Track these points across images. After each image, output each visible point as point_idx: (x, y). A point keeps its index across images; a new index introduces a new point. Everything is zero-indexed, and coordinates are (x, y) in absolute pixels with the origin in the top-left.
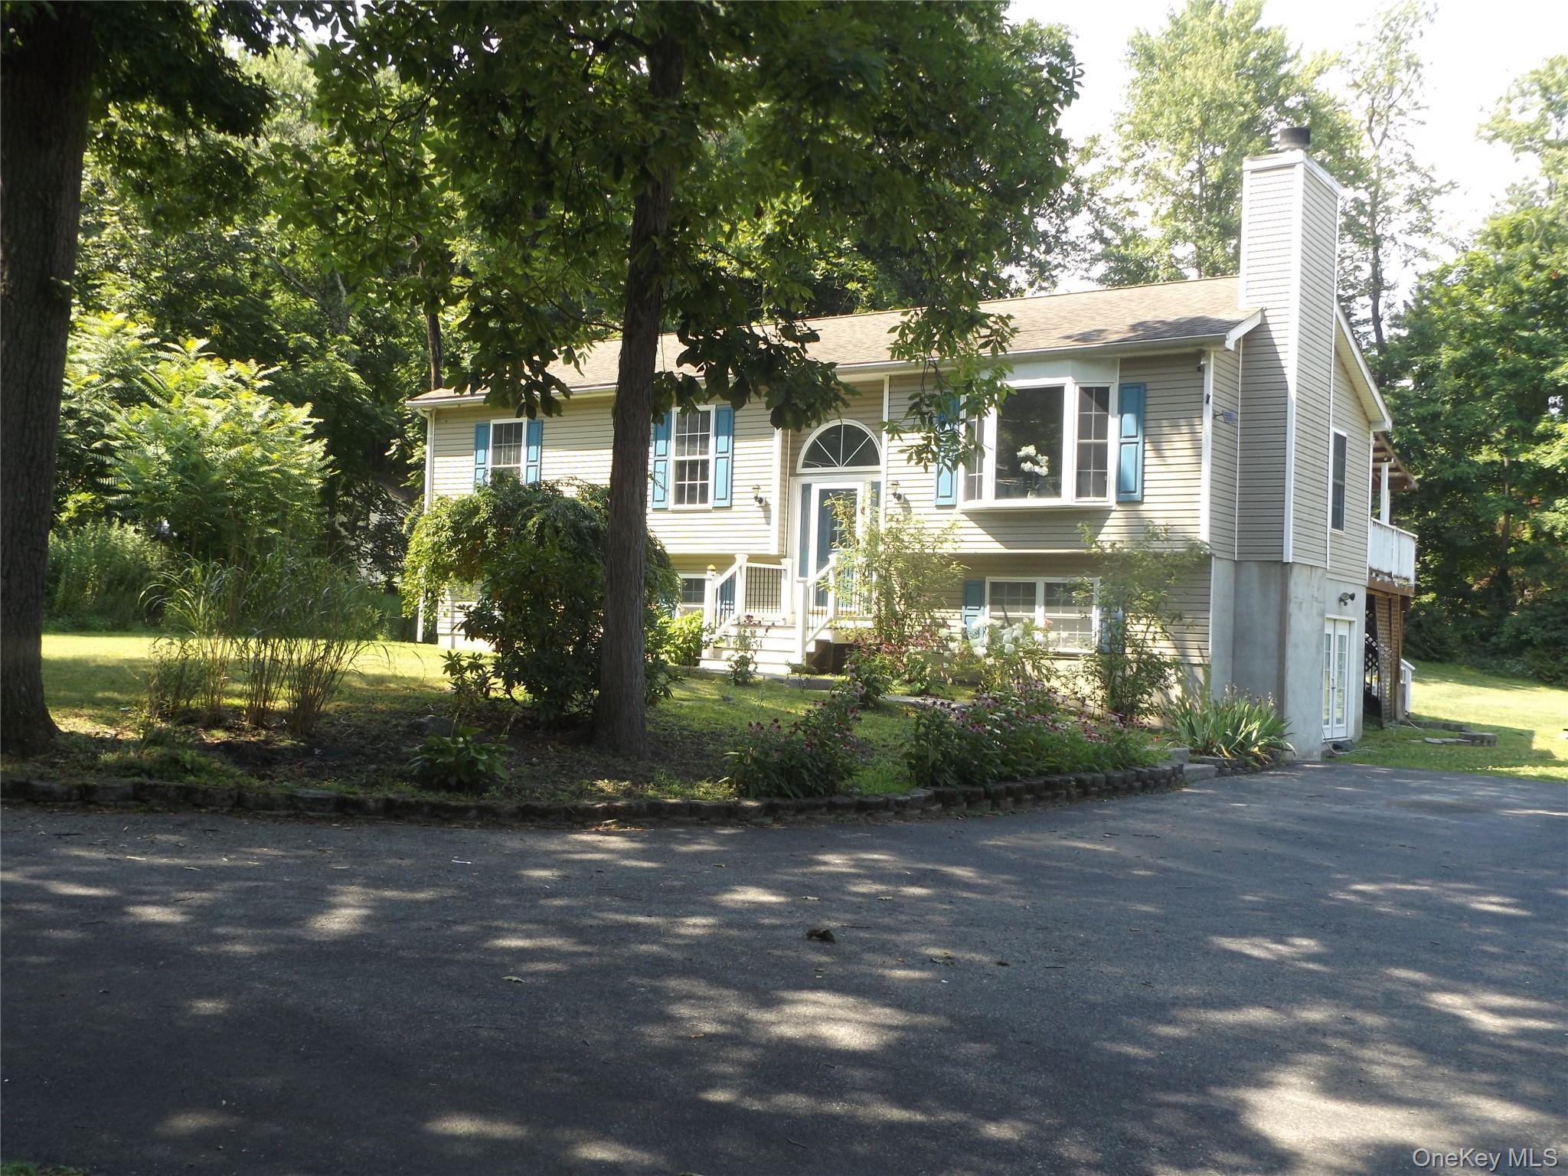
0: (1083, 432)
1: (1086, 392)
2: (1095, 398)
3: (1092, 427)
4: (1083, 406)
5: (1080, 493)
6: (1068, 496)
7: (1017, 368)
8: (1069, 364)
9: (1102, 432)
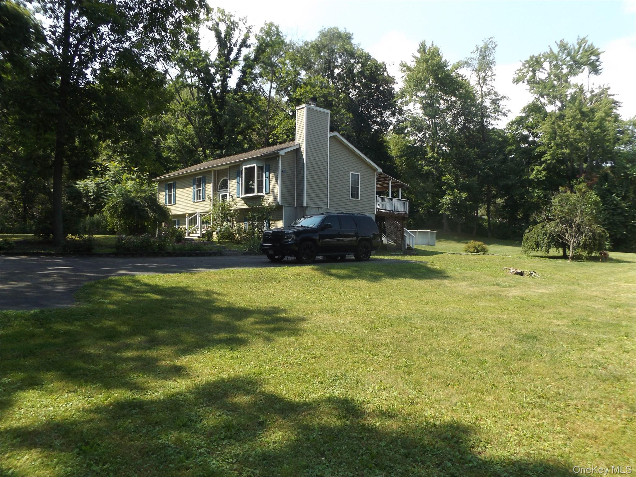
0: (258, 178)
1: (259, 167)
2: (260, 168)
3: (260, 176)
4: (258, 171)
5: (258, 192)
6: (255, 194)
7: (244, 164)
8: (255, 161)
9: (262, 177)
